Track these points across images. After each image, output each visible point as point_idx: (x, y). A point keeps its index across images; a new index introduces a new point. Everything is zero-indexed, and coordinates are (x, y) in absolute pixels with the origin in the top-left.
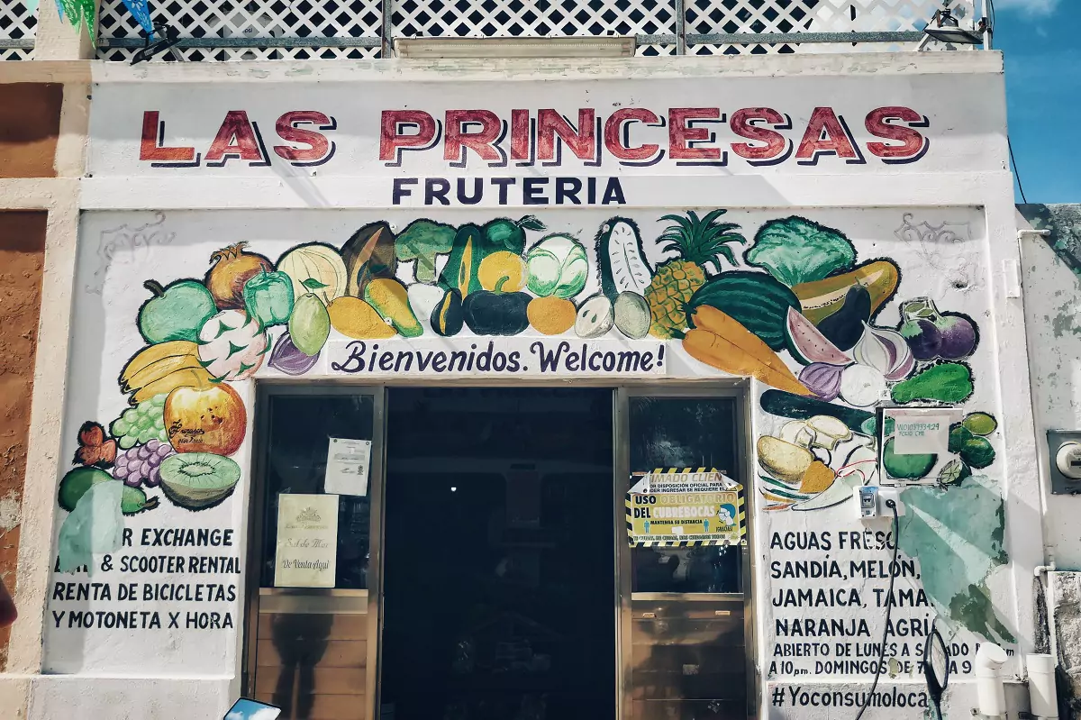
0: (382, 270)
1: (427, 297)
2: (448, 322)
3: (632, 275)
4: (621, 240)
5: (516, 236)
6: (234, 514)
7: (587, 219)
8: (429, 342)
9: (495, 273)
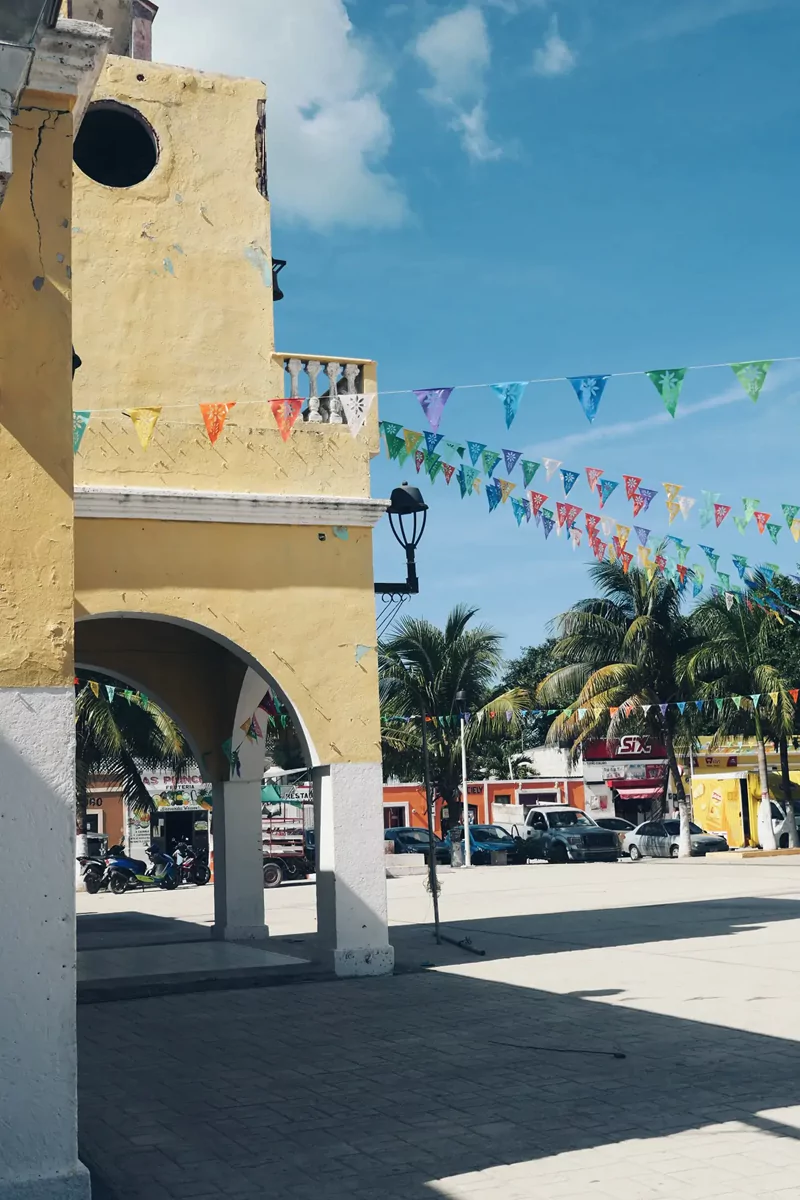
0: (164, 798)
1: (171, 801)
2: (173, 804)
3: (195, 798)
4: (194, 793)
5: (181, 793)
6: (149, 829)
7: (189, 791)
8: (171, 807)
9: (179, 798)
